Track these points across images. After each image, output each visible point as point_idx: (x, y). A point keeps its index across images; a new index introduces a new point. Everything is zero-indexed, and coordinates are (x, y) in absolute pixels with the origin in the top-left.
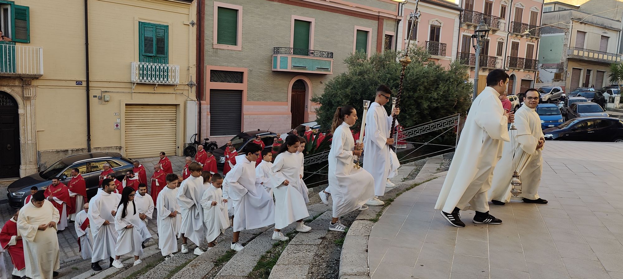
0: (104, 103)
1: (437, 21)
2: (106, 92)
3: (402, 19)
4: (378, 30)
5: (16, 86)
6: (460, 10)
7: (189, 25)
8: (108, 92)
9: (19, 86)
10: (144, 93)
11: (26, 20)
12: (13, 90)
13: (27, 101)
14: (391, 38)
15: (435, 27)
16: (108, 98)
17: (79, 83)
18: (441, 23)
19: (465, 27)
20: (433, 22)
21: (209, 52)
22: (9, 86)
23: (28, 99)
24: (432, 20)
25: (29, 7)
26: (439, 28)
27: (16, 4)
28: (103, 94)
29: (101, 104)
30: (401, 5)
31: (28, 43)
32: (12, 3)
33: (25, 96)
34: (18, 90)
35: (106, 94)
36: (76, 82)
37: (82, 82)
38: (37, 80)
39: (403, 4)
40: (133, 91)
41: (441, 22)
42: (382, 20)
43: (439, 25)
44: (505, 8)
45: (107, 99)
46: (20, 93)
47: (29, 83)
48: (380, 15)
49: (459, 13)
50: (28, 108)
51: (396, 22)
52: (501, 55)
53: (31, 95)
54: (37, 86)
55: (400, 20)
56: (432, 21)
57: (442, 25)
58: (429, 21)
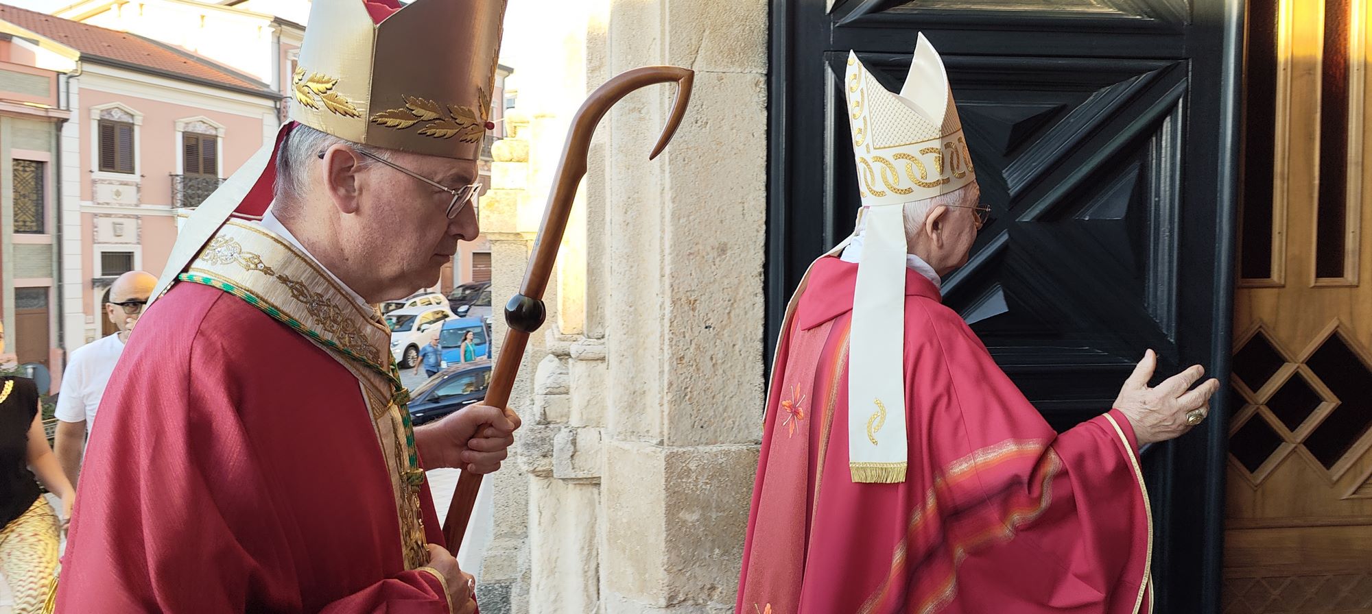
1: (204, 123)
3: (74, 116)
6: (275, 99)
14: (42, 167)
15: (197, 139)
18: (216, 129)
20: (190, 125)
24: (186, 120)
26: (211, 142)
30: (62, 79)
39: (71, 77)
41: (216, 126)
43: (214, 132)
49: (271, 103)
51: (53, 126)
55: (66, 120)
56: (187, 123)
57: (221, 133)
58: (175, 122)
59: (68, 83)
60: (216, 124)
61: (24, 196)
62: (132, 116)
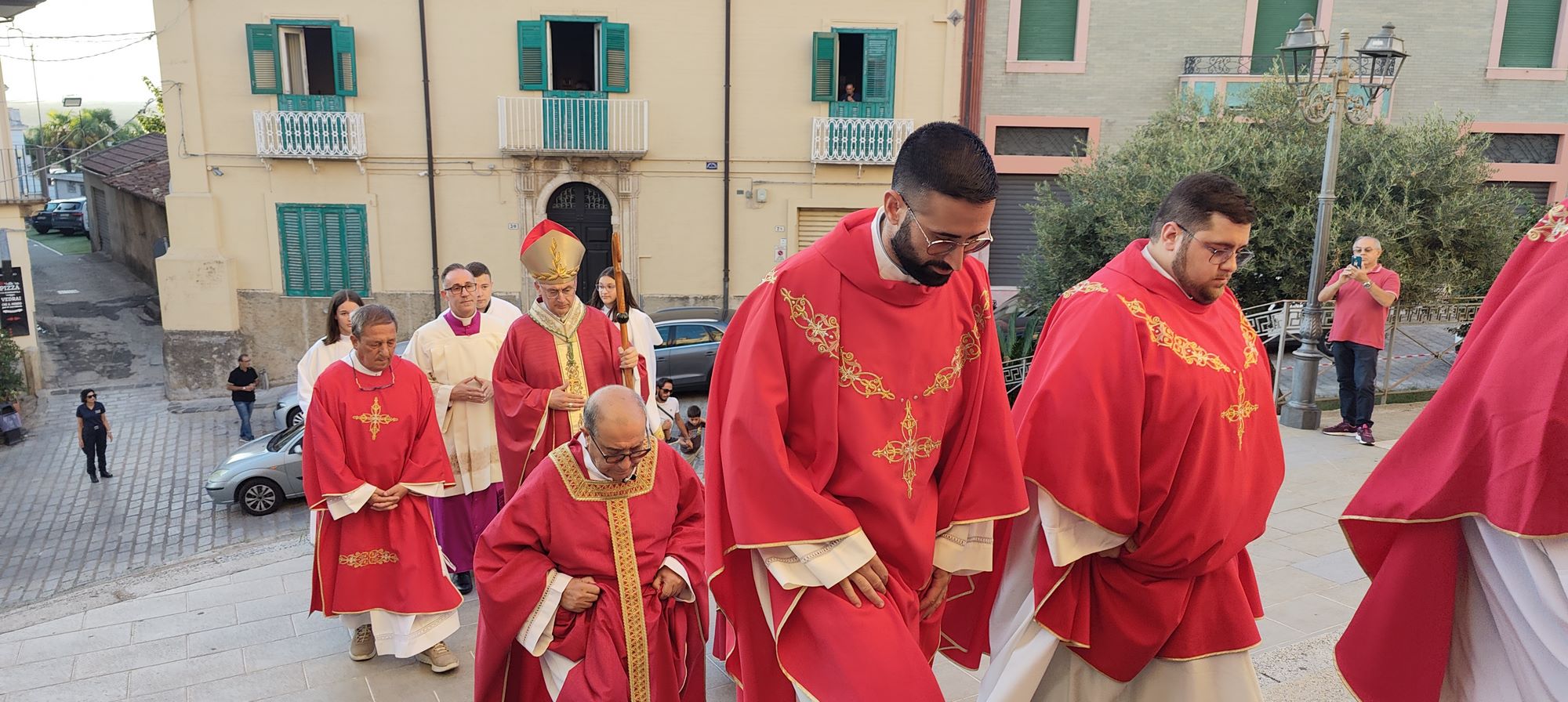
0: (756, 206)
2: (760, 182)
5: (606, 173)
7: (946, 22)
8: (765, 182)
9: (612, 173)
10: (835, 184)
11: (623, 50)
12: (603, 181)
13: (624, 202)
16: (762, 194)
17: (712, 165)
21: (996, 82)
22: (597, 173)
23: (626, 195)
25: (627, 25)
27: (609, 21)
28: (755, 188)
29: (751, 208)
31: (625, 92)
32: (604, 21)
33: (620, 191)
34: (610, 180)
35: (761, 188)
36: (708, 164)
37: (716, 164)
38: (641, 162)
40: (814, 181)
45: (762, 198)
46: (614, 186)
47: (627, 168)
50: (626, 214)
53: (629, 190)
54: (641, 174)
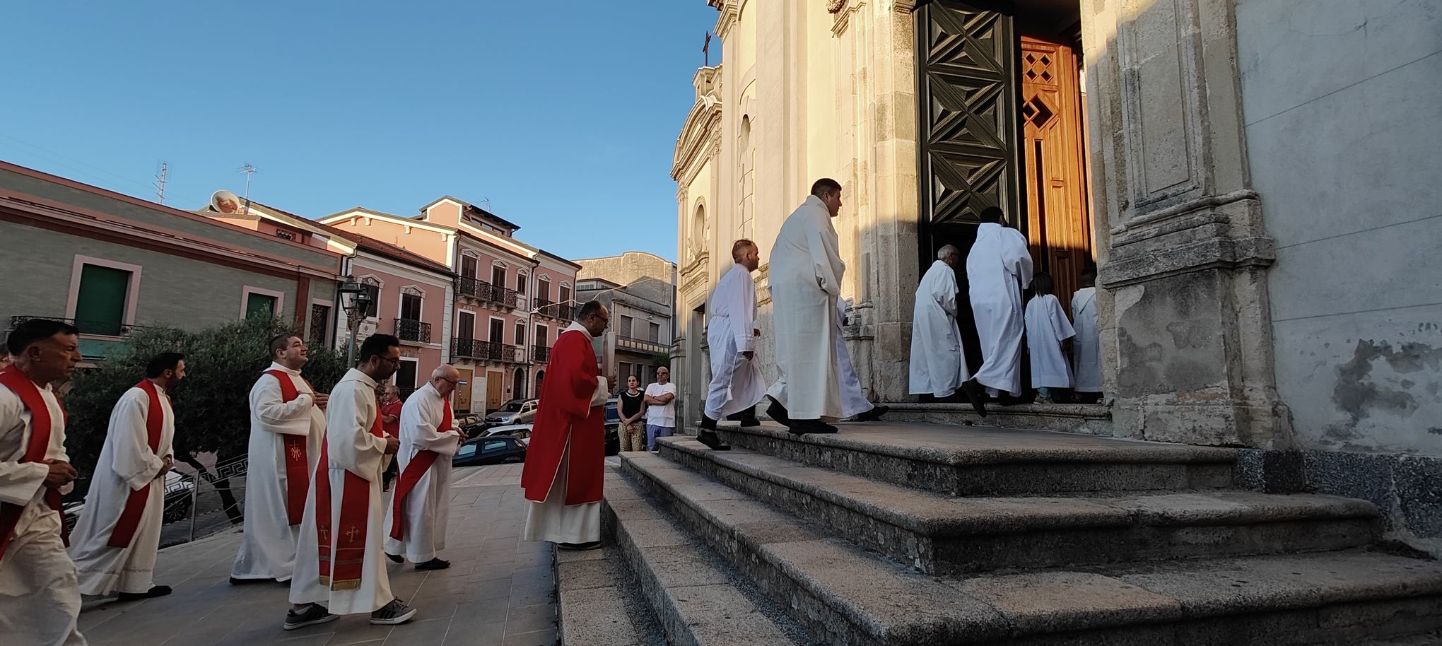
1: (415, 289)
4: (297, 296)
6: (454, 276)
14: (327, 311)
15: (411, 298)
18: (421, 293)
19: (464, 302)
20: (409, 290)
24: (406, 287)
26: (417, 300)
30: (345, 259)
39: (350, 258)
42: (306, 281)
43: (419, 295)
44: (524, 280)
48: (301, 271)
49: (451, 280)
51: (337, 285)
52: (522, 344)
56: (406, 289)
57: (423, 296)
58: (400, 288)
59: (347, 262)
60: (421, 290)
61: (315, 327)
62: (378, 283)
